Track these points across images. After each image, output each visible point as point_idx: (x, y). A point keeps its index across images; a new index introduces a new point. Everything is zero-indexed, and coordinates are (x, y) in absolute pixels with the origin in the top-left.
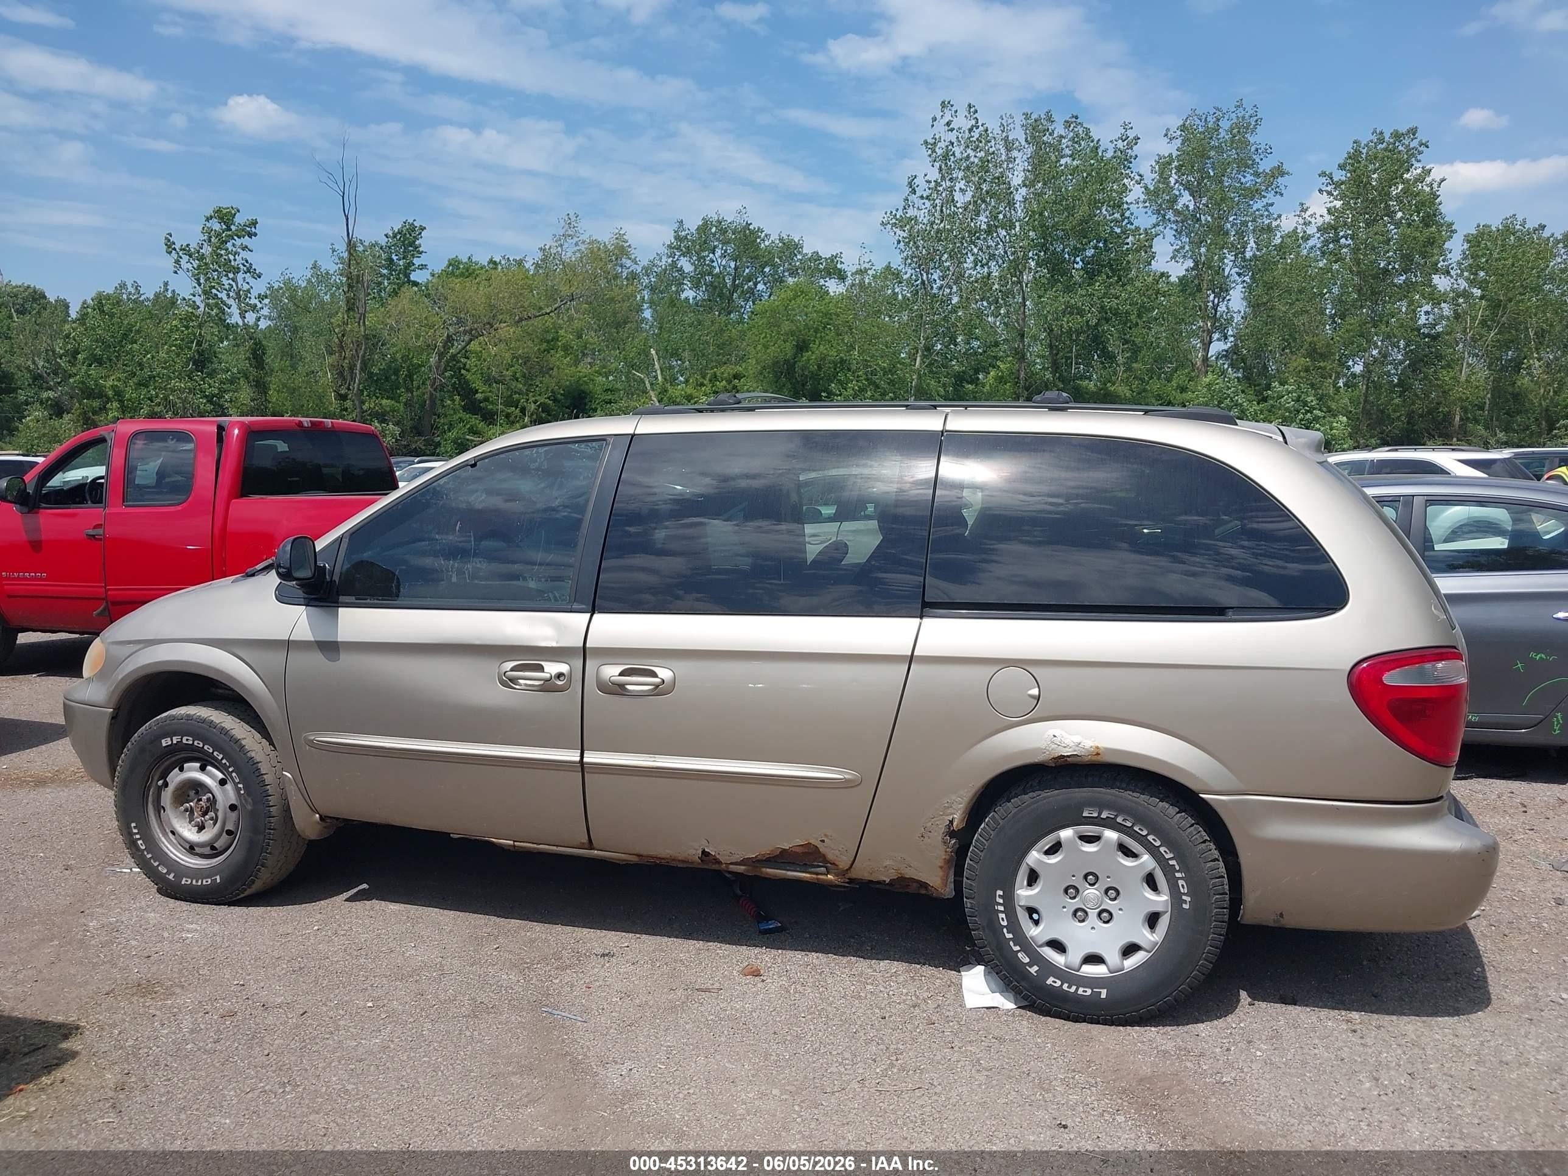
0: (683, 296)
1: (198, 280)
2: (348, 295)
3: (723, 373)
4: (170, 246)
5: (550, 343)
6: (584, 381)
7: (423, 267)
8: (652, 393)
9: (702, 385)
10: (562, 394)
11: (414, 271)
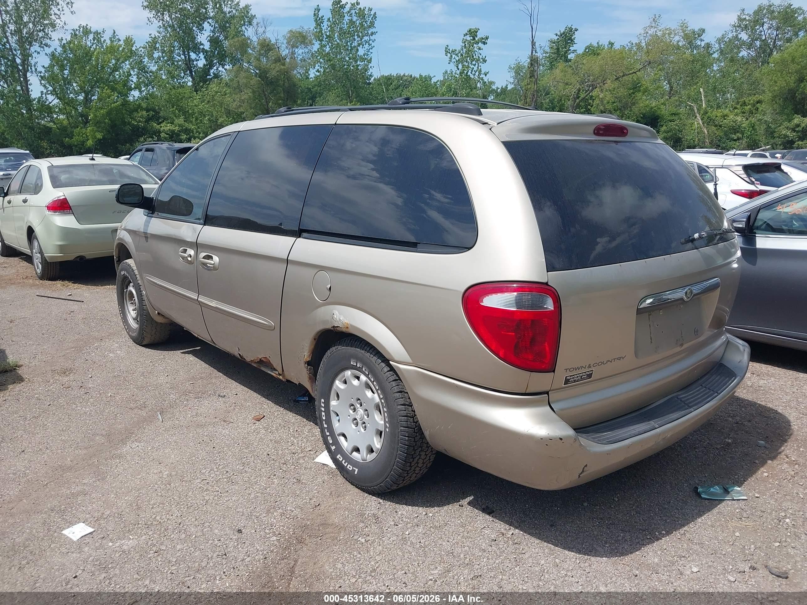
0: (741, 55)
1: (457, 67)
2: (531, 69)
3: (750, 101)
4: (447, 51)
5: (636, 87)
6: (655, 110)
7: (575, 51)
8: (698, 115)
9: (736, 108)
10: (641, 117)
11: (570, 54)
